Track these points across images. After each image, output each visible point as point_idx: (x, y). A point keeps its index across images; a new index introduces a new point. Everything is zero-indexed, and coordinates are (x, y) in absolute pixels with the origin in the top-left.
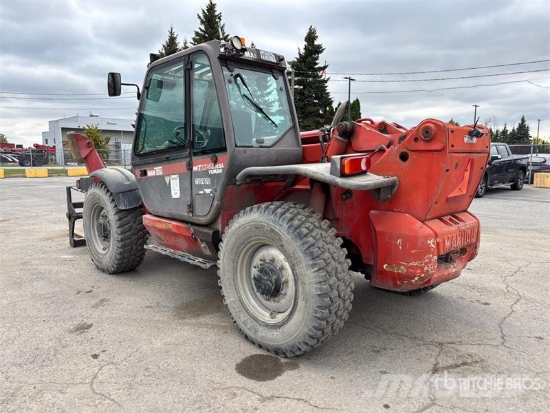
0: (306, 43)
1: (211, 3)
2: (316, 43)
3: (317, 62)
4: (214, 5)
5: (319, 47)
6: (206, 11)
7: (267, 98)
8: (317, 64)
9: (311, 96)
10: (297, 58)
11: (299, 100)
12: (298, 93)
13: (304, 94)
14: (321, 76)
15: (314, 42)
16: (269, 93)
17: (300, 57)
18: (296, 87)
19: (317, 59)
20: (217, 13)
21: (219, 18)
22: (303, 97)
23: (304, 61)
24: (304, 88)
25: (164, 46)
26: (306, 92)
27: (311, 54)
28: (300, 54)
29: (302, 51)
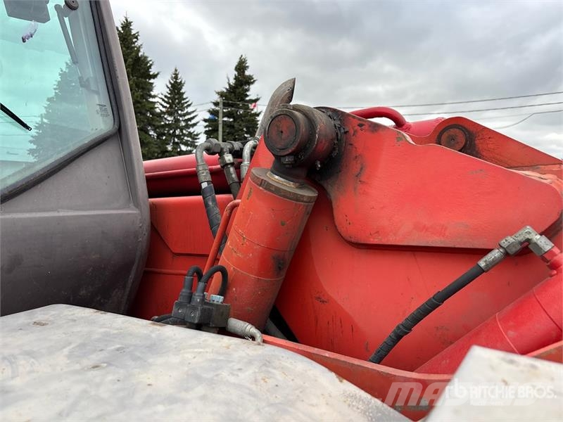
0: (236, 73)
1: (127, 20)
2: (247, 73)
3: (248, 93)
4: (130, 23)
5: (250, 77)
6: (120, 29)
7: (191, 130)
8: (247, 96)
9: (242, 130)
10: (226, 89)
11: (229, 133)
12: (228, 126)
13: (233, 127)
14: (252, 110)
15: (244, 72)
16: (195, 125)
17: (230, 88)
18: (225, 119)
19: (248, 90)
20: (133, 32)
21: (137, 38)
22: (233, 131)
23: (234, 92)
24: (234, 121)
25: (67, 64)
26: (236, 125)
27: (242, 85)
28: (229, 84)
29: (232, 82)
